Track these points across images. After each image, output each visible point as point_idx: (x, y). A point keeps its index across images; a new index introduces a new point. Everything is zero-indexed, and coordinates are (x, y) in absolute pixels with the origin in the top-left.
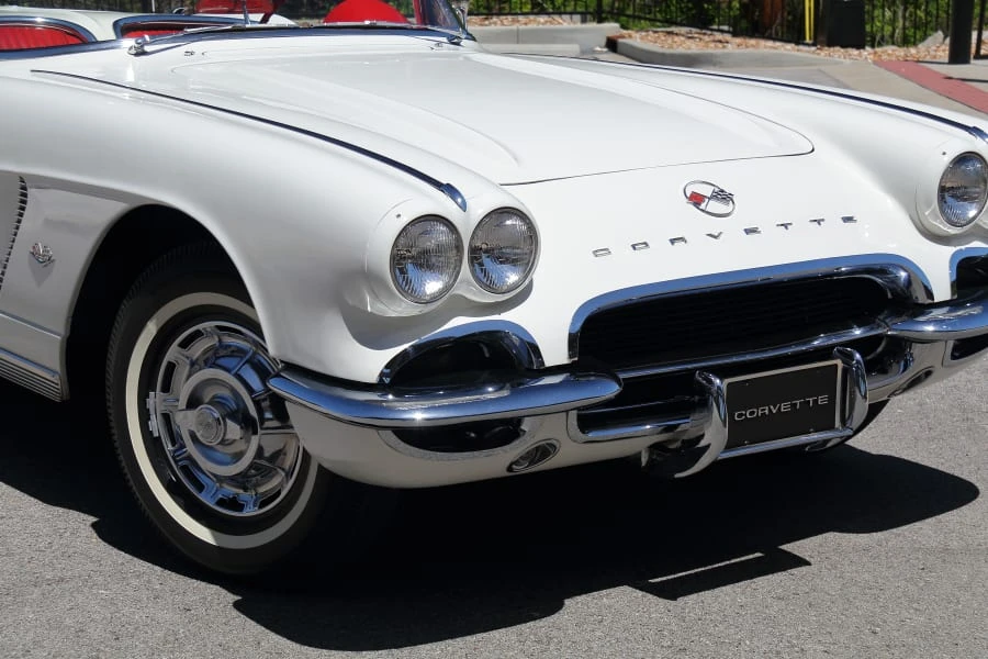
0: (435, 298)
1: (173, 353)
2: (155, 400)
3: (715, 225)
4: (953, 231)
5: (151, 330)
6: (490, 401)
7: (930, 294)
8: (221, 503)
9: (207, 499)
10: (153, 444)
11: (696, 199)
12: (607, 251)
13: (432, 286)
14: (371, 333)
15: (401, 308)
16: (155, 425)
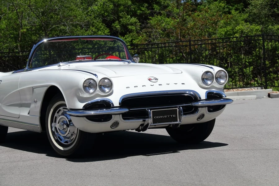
0: (92, 93)
1: (56, 115)
2: (53, 124)
3: (152, 84)
4: (207, 86)
5: (52, 110)
6: (104, 111)
7: (200, 98)
8: (65, 142)
9: (62, 142)
10: (53, 133)
11: (150, 80)
12: (129, 87)
13: (91, 91)
14: (81, 100)
15: (86, 95)
16: (53, 129)
